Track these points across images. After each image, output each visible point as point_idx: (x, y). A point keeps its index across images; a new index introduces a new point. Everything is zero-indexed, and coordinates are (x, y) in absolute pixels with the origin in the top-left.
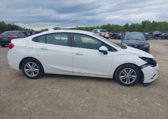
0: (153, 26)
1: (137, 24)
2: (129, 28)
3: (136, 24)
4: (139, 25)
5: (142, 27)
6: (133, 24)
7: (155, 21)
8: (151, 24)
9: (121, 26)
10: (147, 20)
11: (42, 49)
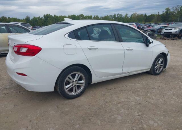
0: (55, 20)
1: (40, 17)
2: (31, 21)
3: (38, 18)
4: (41, 19)
5: (45, 21)
6: (34, 17)
7: (56, 15)
8: (53, 18)
9: (20, 20)
10: (48, 14)
11: (90, 49)
